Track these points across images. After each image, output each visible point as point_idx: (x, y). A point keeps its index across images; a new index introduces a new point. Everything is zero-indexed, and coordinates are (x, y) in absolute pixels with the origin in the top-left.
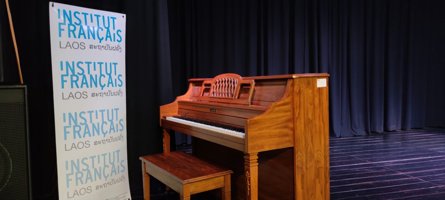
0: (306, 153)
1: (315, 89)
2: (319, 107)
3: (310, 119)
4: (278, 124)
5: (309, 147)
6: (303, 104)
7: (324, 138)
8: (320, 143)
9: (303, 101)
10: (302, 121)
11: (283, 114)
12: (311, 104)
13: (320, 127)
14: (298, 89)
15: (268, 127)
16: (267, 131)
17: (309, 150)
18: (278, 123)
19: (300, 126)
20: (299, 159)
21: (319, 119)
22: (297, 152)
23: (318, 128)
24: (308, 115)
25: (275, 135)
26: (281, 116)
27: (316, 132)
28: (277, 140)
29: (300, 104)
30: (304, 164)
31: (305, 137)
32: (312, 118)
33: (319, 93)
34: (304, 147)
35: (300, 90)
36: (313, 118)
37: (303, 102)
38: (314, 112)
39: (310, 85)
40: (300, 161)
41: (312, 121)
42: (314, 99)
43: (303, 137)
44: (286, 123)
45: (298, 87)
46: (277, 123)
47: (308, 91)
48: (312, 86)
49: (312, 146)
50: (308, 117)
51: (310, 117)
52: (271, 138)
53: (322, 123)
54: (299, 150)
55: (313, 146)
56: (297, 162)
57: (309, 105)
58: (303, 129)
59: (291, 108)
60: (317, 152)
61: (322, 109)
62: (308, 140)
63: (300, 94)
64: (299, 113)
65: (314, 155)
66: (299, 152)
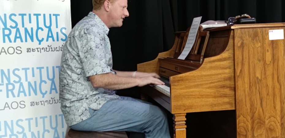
0: (252, 118)
1: (267, 42)
2: (272, 64)
3: (258, 78)
4: (212, 83)
5: (257, 112)
6: (247, 60)
7: (281, 102)
8: (275, 108)
9: (247, 56)
10: (247, 80)
11: (220, 71)
12: (260, 61)
13: (274, 89)
14: (240, 42)
15: (198, 85)
16: (197, 89)
17: (256, 115)
18: (213, 81)
19: (243, 85)
20: (242, 124)
21: (273, 78)
22: (239, 116)
23: (270, 90)
24: (255, 73)
25: (208, 95)
26: (216, 73)
27: (268, 94)
28: (211, 100)
29: (243, 59)
30: (249, 131)
31: (250, 99)
32: (261, 77)
33: (273, 47)
34: (249, 111)
35: (242, 44)
36: (263, 76)
37: (247, 58)
38: (265, 70)
39: (257, 37)
40: (243, 127)
41: (261, 80)
42: (264, 54)
43: (248, 99)
44: (223, 82)
45: (239, 39)
46: (211, 81)
47: (254, 45)
48: (261, 38)
49: (261, 110)
50: (255, 76)
51: (258, 75)
52: (203, 98)
53: (277, 84)
54: (241, 114)
55: (263, 110)
56: (239, 128)
57: (256, 62)
58: (247, 90)
59: (230, 64)
60: (270, 118)
61: (278, 66)
62: (256, 103)
63: (243, 48)
64: (241, 70)
65: (264, 122)
66: (242, 116)
